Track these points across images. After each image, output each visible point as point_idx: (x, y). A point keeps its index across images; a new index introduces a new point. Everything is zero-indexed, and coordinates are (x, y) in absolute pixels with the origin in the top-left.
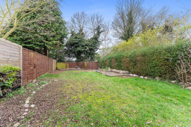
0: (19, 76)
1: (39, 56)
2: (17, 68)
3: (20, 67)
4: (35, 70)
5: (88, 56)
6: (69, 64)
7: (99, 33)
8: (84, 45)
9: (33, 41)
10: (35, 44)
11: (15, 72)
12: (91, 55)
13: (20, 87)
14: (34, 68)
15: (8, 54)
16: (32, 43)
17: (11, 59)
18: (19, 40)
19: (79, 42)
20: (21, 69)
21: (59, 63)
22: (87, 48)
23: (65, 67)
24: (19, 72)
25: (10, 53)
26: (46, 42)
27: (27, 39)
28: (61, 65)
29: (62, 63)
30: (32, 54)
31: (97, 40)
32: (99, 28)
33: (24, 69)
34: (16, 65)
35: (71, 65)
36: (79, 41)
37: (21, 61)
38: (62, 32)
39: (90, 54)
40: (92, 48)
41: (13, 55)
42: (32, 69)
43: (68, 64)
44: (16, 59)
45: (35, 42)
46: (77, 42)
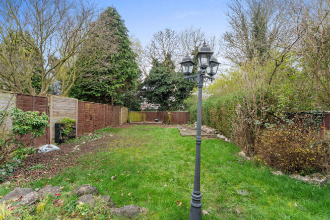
0: (74, 127)
1: (98, 106)
2: (73, 120)
3: (75, 120)
4: (91, 122)
6: (147, 113)
8: (171, 83)
9: (93, 87)
10: (96, 91)
11: (71, 124)
13: (74, 137)
14: (91, 120)
15: (67, 108)
16: (93, 90)
17: (69, 112)
18: (80, 87)
19: (162, 79)
20: (77, 121)
21: (132, 113)
22: (176, 88)
23: (139, 119)
24: (74, 123)
25: (69, 107)
26: (107, 87)
27: (87, 85)
28: (135, 116)
29: (136, 113)
30: (88, 105)
33: (79, 121)
34: (72, 117)
35: (150, 116)
36: (162, 77)
37: (77, 114)
38: (129, 70)
40: (184, 87)
41: (70, 108)
42: (87, 122)
43: (144, 115)
44: (73, 112)
45: (96, 87)
46: (158, 78)
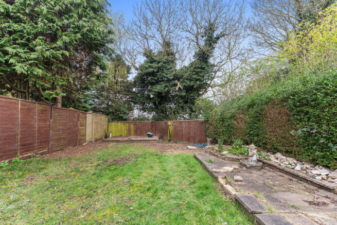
5: (182, 107)
6: (135, 124)
7: (211, 41)
8: (172, 78)
12: (189, 105)
19: (158, 72)
21: (113, 123)
22: (179, 85)
23: (124, 133)
28: (117, 128)
29: (119, 124)
31: (206, 62)
32: (211, 28)
35: (140, 128)
36: (159, 68)
39: (186, 102)
40: (192, 83)
43: (132, 126)
46: (151, 70)
